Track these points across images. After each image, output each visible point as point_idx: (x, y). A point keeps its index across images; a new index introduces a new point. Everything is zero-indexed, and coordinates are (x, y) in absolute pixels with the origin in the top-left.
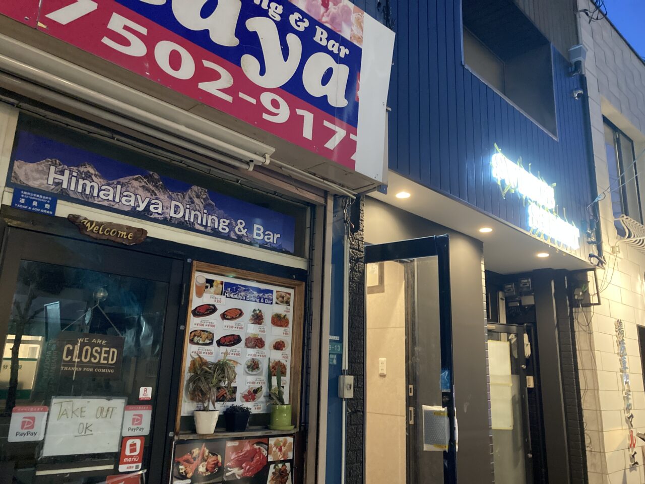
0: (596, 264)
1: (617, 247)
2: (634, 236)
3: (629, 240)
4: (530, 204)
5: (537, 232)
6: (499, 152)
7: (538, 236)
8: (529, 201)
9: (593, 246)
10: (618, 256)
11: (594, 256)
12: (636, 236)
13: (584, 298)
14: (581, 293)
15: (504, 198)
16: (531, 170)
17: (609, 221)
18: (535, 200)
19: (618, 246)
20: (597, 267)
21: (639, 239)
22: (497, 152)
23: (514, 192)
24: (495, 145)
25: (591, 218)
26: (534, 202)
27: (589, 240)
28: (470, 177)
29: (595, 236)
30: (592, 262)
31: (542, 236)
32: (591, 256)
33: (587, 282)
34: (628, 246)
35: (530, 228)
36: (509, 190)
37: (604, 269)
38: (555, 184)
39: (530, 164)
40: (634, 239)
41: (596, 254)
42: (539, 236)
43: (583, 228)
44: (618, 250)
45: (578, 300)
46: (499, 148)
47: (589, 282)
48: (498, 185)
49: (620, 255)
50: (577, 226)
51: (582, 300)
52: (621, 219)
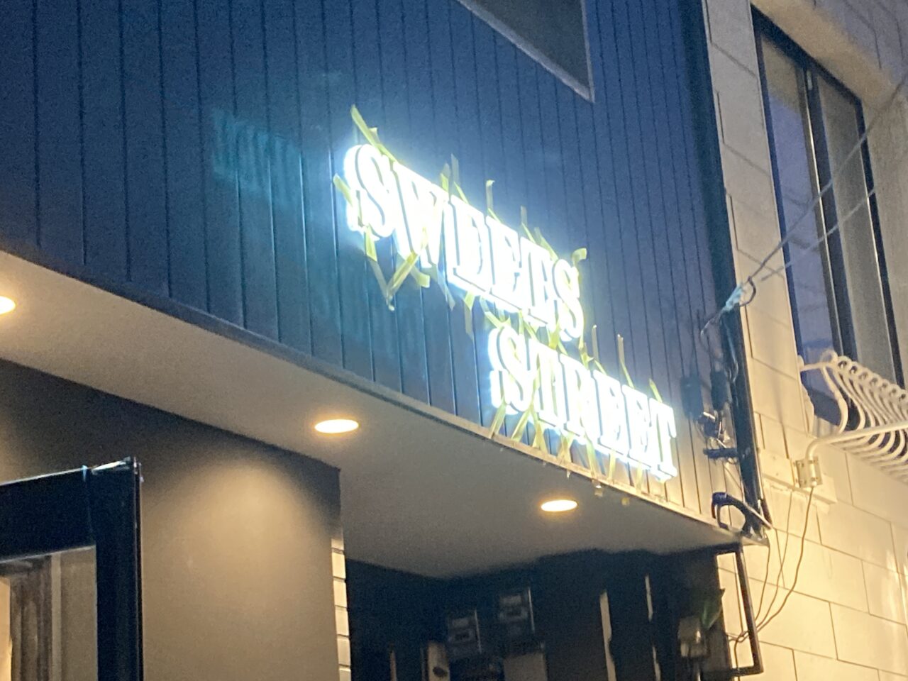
0: (740, 528)
1: (811, 462)
2: (867, 424)
3: (852, 435)
4: (493, 326)
5: (521, 426)
6: (370, 139)
7: (523, 441)
8: (488, 314)
9: (727, 465)
10: (815, 492)
11: (730, 501)
12: (873, 423)
13: (709, 651)
14: (698, 634)
15: (392, 308)
16: (495, 204)
17: (781, 373)
18: (512, 310)
19: (815, 461)
20: (744, 539)
21: (882, 432)
22: (362, 139)
23: (427, 286)
24: (356, 115)
25: (718, 367)
26: (507, 315)
27: (713, 444)
28: (253, 234)
29: (733, 430)
30: (725, 520)
31: (538, 441)
32: (720, 500)
33: (715, 593)
34: (849, 458)
35: (494, 412)
36: (410, 277)
37: (766, 543)
38: (582, 253)
39: (490, 183)
40: (869, 434)
41: (738, 495)
42: (527, 439)
43: (688, 405)
44: (814, 475)
45: (691, 660)
46: (370, 125)
47: (722, 591)
48: (366, 258)
49: (825, 489)
50: (667, 397)
51: (701, 659)
52: (823, 367)
